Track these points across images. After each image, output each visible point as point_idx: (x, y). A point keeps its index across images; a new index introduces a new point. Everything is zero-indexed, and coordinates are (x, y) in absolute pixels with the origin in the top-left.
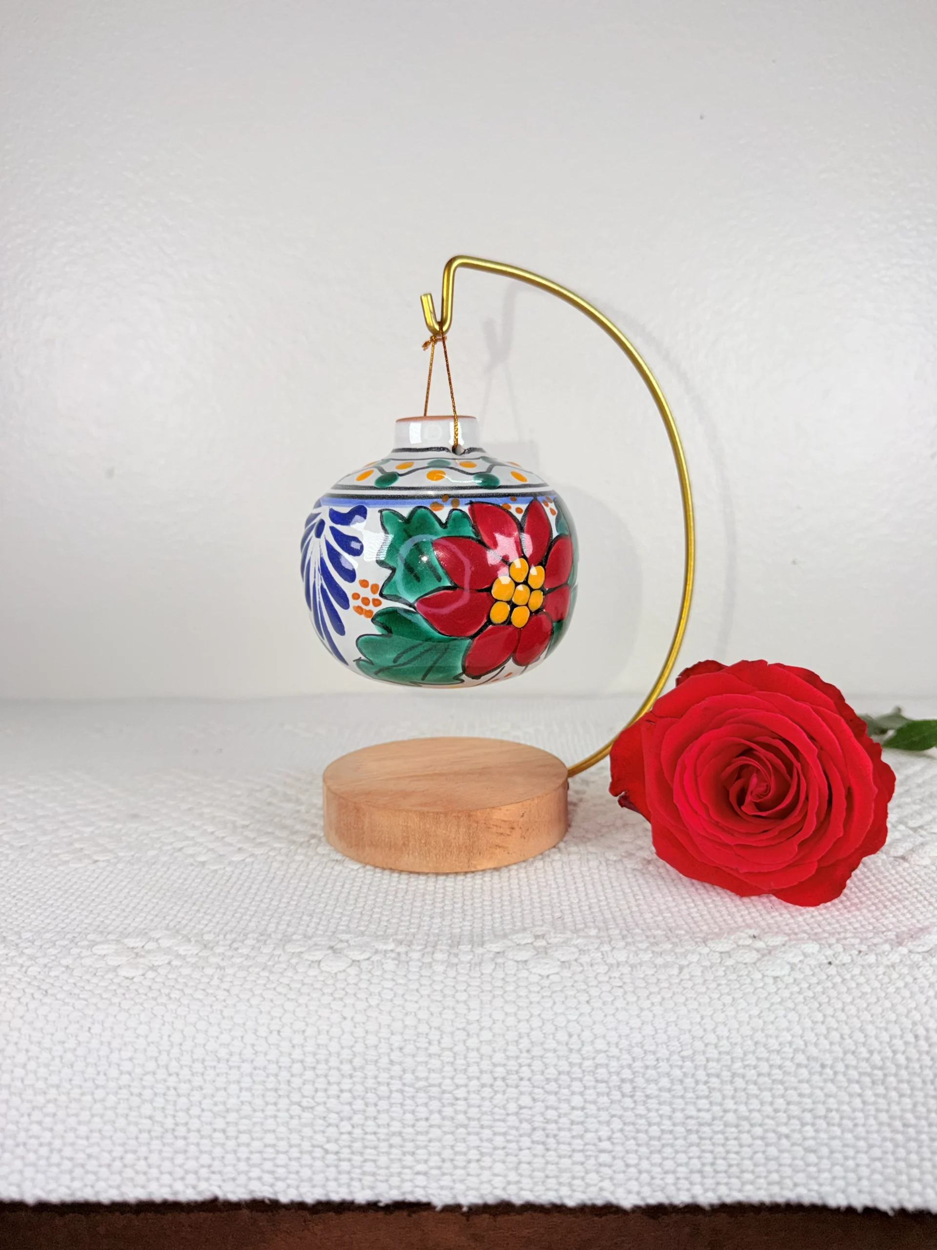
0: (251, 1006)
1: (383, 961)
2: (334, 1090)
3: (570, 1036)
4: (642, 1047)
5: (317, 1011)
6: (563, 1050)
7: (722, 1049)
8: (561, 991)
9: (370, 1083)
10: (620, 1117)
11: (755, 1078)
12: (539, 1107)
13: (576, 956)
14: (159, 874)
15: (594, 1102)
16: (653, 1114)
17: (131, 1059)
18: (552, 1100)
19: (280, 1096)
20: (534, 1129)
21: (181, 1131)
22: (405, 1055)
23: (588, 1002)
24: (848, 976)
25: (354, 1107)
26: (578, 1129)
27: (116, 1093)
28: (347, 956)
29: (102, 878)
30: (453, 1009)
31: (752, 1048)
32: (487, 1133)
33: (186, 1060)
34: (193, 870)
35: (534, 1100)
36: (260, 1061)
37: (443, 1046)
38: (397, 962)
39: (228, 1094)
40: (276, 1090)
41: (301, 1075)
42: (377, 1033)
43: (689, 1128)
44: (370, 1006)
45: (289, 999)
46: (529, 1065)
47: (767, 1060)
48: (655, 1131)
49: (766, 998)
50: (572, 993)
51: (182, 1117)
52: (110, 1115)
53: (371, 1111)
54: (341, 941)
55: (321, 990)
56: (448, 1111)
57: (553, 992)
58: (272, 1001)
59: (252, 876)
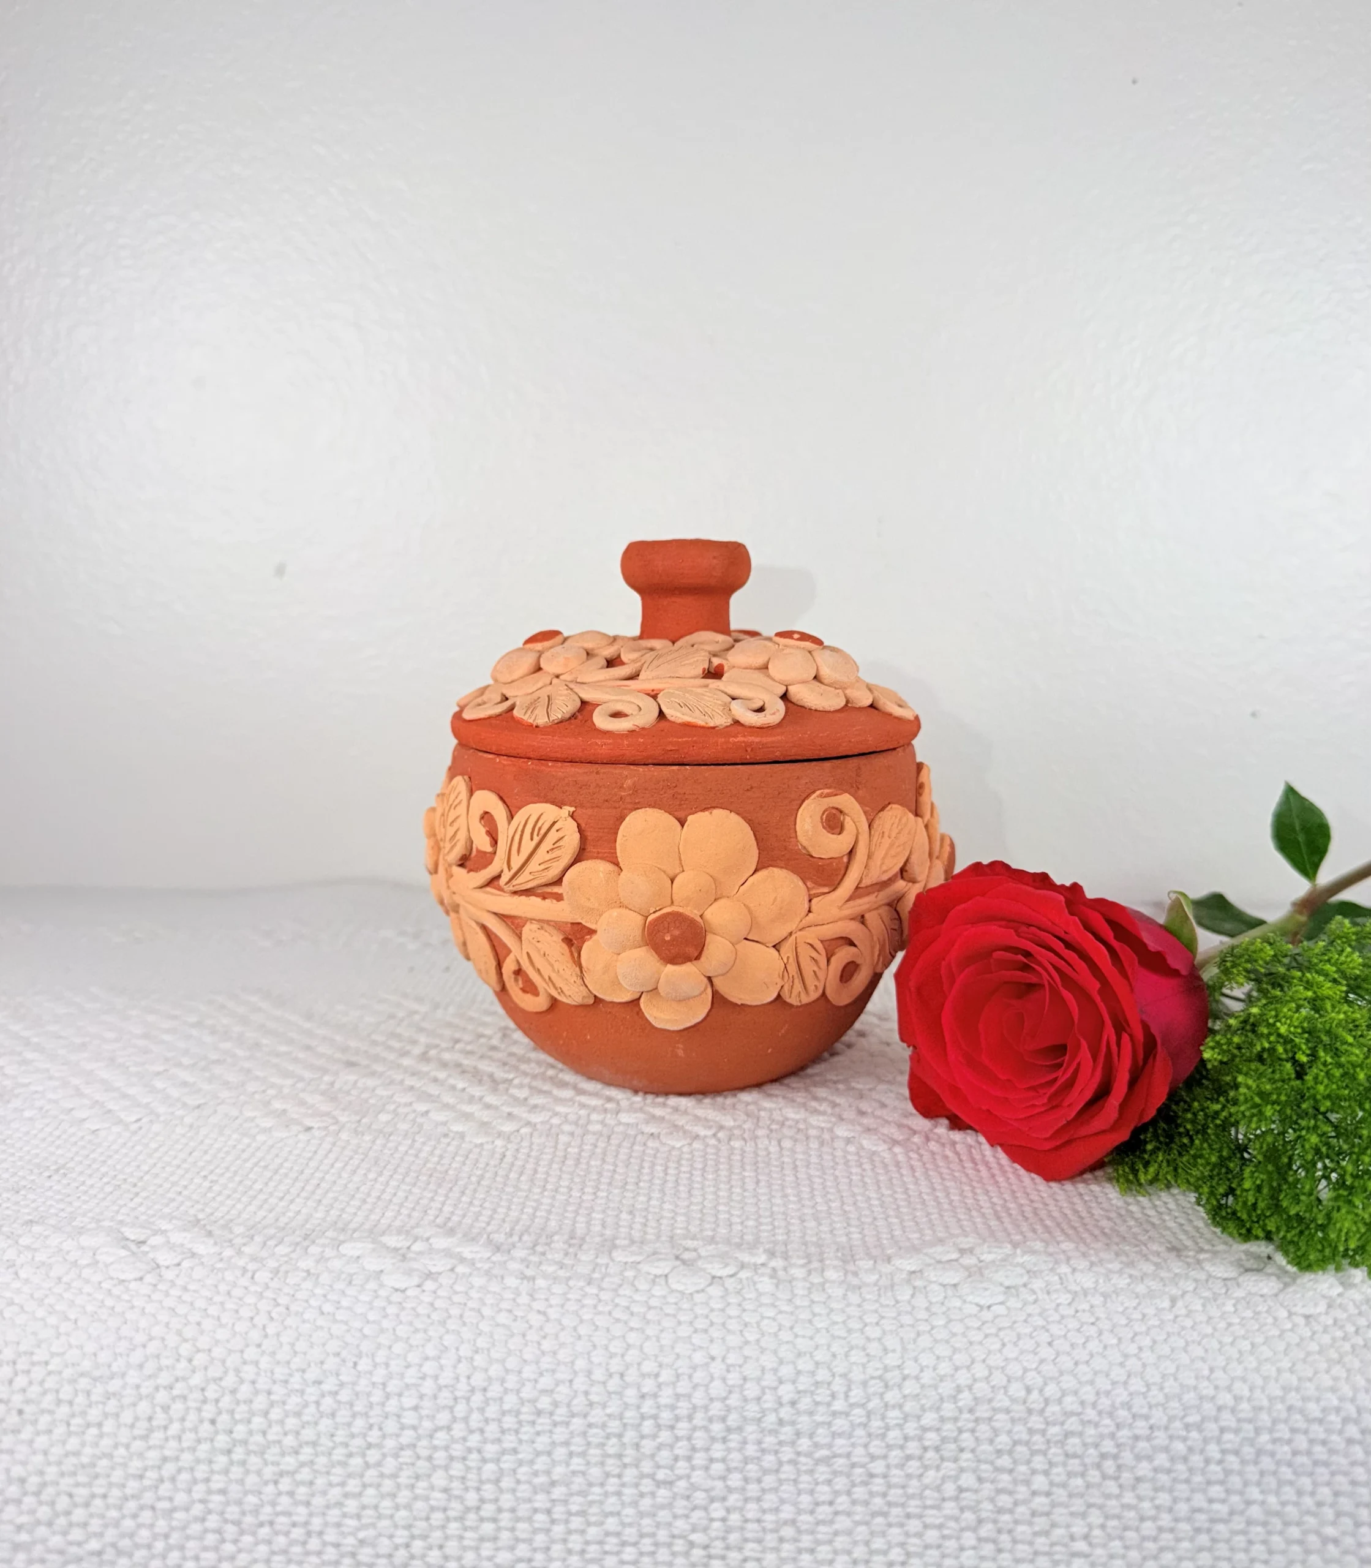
1: (756, 1278)
2: (699, 1459)
3: (1029, 1390)
4: (1129, 1409)
5: (673, 1348)
6: (1019, 1410)
7: (1242, 1415)
8: (1011, 1327)
9: (751, 1450)
11: (1289, 1457)
12: (987, 1489)
13: (1025, 1279)
14: (402, 1149)
15: (1064, 1485)
16: (1146, 1505)
17: (416, 1408)
18: (1005, 1480)
19: (625, 1466)
20: (980, 1521)
21: (488, 1510)
22: (798, 1413)
23: (1050, 1344)
25: (729, 1483)
26: (1041, 1523)
27: (396, 1456)
28: (704, 1270)
29: (321, 1152)
30: (864, 1349)
31: (1284, 1415)
32: (914, 1525)
33: (492, 1411)
34: (449, 1144)
35: (980, 1480)
36: (596, 1416)
37: (852, 1400)
38: (775, 1281)
39: (553, 1461)
40: (620, 1456)
41: (655, 1437)
42: (759, 1380)
43: (1197, 1525)
44: (747, 1342)
46: (973, 1431)
47: (1306, 1432)
48: (1148, 1528)
49: (1298, 1345)
50: (1028, 1330)
51: (488, 1491)
52: (388, 1485)
53: (753, 1489)
55: (674, 1316)
56: (859, 1492)
57: (1000, 1329)
58: (608, 1330)
59: (533, 1154)
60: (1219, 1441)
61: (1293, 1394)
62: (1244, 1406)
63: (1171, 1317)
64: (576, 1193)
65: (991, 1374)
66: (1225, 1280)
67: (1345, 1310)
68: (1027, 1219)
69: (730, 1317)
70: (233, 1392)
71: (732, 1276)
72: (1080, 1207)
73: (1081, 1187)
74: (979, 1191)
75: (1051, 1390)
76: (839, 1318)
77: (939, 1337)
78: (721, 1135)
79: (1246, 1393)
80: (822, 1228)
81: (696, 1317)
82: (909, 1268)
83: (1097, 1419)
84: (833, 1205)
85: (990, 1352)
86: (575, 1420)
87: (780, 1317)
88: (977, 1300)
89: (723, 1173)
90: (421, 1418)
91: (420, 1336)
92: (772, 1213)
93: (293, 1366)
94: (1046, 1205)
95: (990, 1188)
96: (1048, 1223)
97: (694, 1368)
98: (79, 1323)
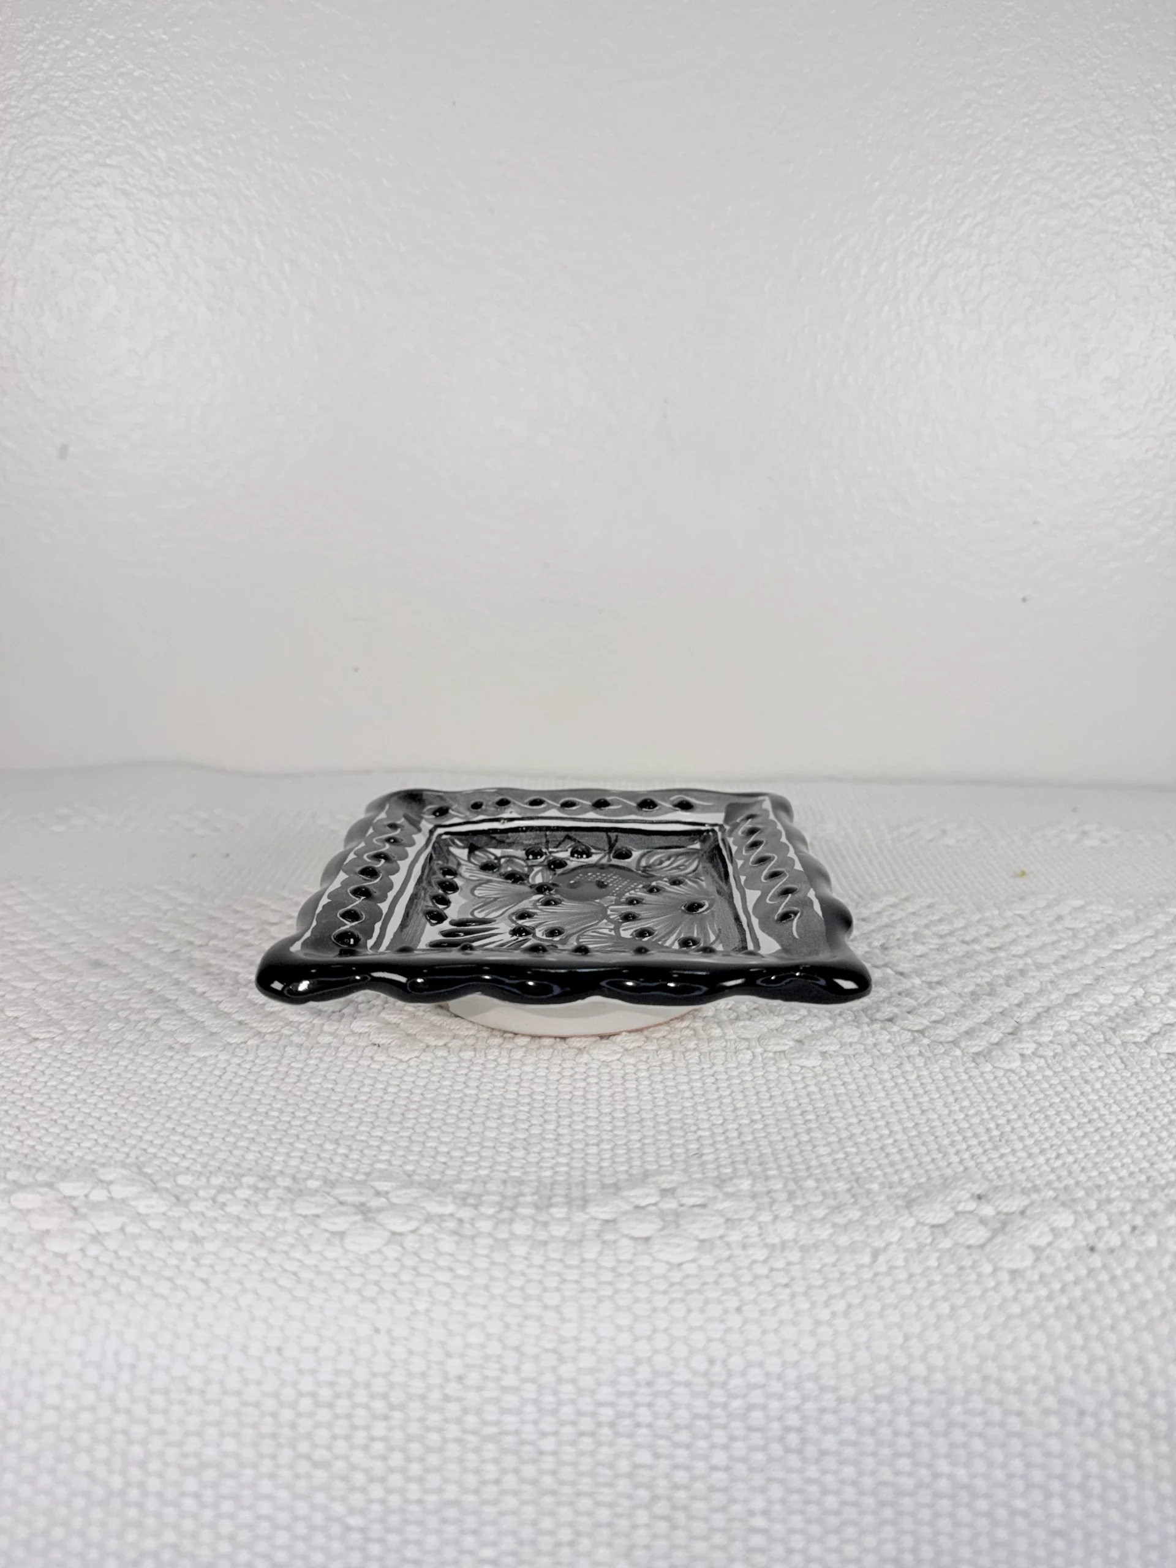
0: (239, 1308)
10: (782, 1481)
18: (682, 1455)
24: (1119, 1272)
27: (37, 1437)
28: (381, 1225)
30: (539, 1319)
31: (978, 1385)
33: (140, 1389)
38: (456, 1238)
39: (204, 1442)
40: (274, 1436)
41: (312, 1415)
42: (425, 1354)
43: (881, 1498)
45: (295, 1298)
49: (999, 1307)
50: (716, 1294)
51: (135, 1474)
52: (28, 1468)
53: (415, 1469)
54: (378, 1194)
55: (344, 1283)
57: (687, 1293)
58: (270, 1300)
59: (255, 1069)
61: (990, 1363)
62: (939, 1376)
63: (869, 1275)
65: (673, 1344)
66: (933, 1226)
75: (735, 1361)
76: (517, 1283)
77: (621, 1303)
78: (453, 1045)
79: (940, 1362)
80: (529, 1159)
81: (366, 1284)
82: (603, 1217)
83: (782, 1391)
84: (548, 1127)
85: (673, 1321)
86: (228, 1398)
87: (454, 1282)
88: (669, 1257)
89: (444, 1091)
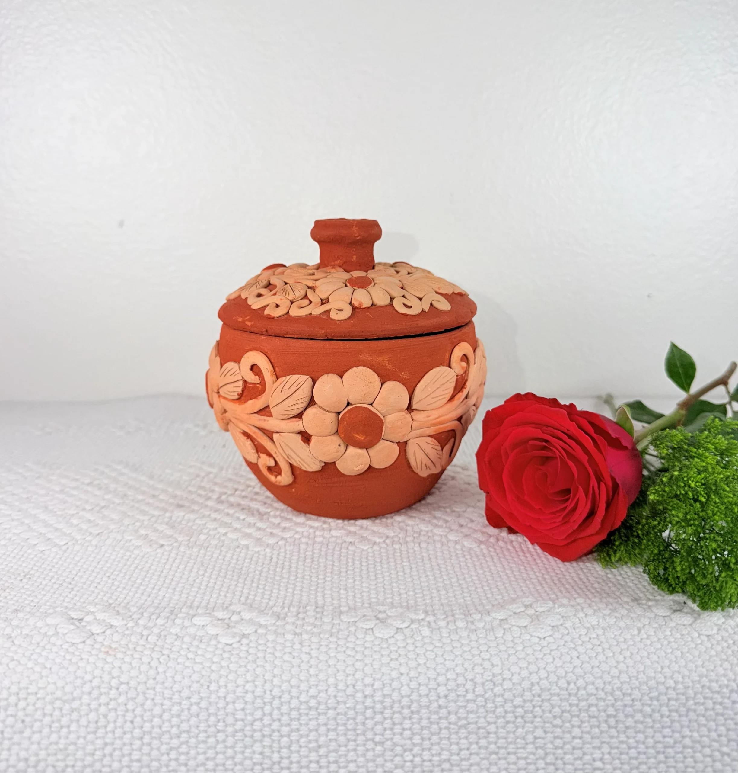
60: (667, 705)
61: (704, 679)
62: (680, 686)
63: (639, 639)
64: (314, 579)
65: (549, 675)
66: (664, 617)
67: (727, 631)
68: (555, 584)
69: (409, 651)
70: (143, 705)
71: (407, 627)
72: (582, 577)
73: (581, 564)
74: (528, 569)
75: (580, 683)
76: (467, 649)
77: (521, 657)
78: (388, 541)
79: (680, 679)
80: (449, 594)
81: (391, 652)
82: (500, 618)
83: (604, 697)
84: (453, 580)
85: (547, 664)
86: (330, 712)
87: (435, 650)
88: (538, 634)
89: (392, 564)
90: (246, 715)
91: (243, 669)
92: (422, 587)
93: (175, 690)
94: (565, 576)
95: (534, 567)
96: (567, 586)
97: (393, 680)
98: (53, 670)
